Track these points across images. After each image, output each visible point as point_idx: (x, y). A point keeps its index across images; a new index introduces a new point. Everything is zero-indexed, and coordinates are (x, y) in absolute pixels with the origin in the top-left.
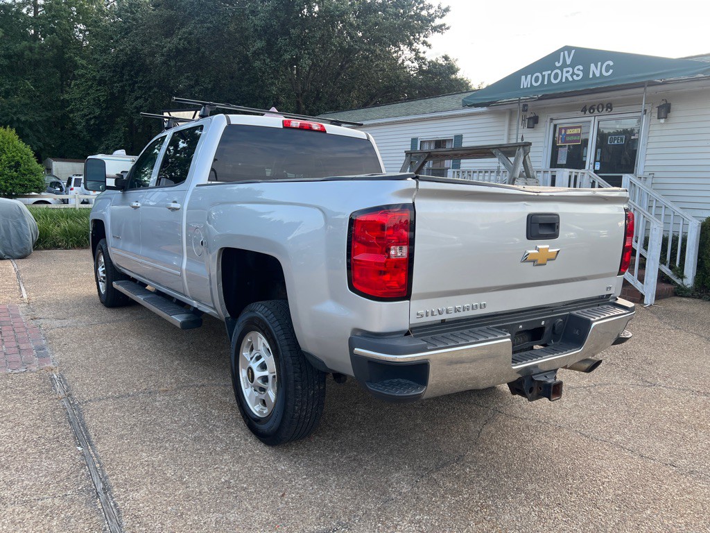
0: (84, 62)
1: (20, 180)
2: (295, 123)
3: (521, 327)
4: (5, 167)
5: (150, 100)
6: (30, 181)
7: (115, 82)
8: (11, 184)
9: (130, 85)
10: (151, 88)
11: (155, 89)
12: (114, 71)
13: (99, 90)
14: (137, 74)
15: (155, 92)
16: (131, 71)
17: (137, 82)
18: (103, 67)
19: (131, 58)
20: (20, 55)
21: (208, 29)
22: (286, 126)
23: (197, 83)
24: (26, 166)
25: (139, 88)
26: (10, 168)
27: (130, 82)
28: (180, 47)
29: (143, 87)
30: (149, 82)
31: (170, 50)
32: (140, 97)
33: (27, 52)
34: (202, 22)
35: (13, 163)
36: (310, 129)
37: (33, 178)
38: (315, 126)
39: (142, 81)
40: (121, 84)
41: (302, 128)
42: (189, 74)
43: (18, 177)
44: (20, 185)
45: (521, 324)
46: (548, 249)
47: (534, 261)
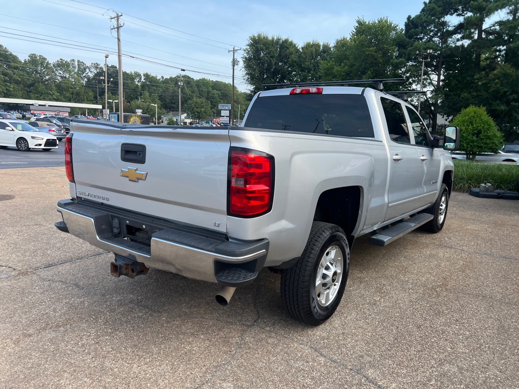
1: (478, 143)
3: (128, 222)
4: (470, 134)
6: (486, 144)
8: (471, 146)
24: (486, 133)
26: (473, 135)
35: (476, 131)
37: (488, 141)
38: (313, 90)
43: (477, 141)
44: (478, 146)
45: (128, 220)
46: (136, 170)
47: (128, 177)
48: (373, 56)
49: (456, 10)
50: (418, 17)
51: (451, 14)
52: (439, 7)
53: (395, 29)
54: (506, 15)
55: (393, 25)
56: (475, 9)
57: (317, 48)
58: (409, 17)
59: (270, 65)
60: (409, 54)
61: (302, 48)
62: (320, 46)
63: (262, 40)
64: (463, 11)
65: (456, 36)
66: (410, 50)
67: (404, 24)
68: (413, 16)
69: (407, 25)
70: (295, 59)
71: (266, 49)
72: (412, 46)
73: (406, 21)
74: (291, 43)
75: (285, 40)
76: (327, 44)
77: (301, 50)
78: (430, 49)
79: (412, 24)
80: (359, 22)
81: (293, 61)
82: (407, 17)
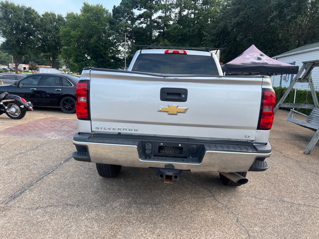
0: (207, 34)
2: (171, 51)
5: (230, 47)
7: (217, 41)
9: (222, 41)
10: (231, 41)
11: (232, 42)
12: (217, 36)
13: (211, 45)
14: (226, 36)
15: (232, 43)
16: (223, 35)
17: (225, 40)
18: (213, 35)
19: (224, 29)
20: (185, 34)
21: (253, 11)
22: (166, 53)
23: (246, 37)
25: (226, 42)
27: (223, 40)
28: (239, 21)
29: (227, 41)
30: (230, 39)
31: (234, 24)
32: (226, 46)
33: (188, 33)
34: (250, 8)
36: (178, 53)
38: (181, 52)
39: (227, 39)
40: (219, 41)
41: (174, 53)
42: (242, 33)
45: (162, 143)
46: (178, 106)
47: (167, 112)
48: (96, 27)
49: (137, 7)
50: (120, 7)
51: (135, 9)
52: (130, 3)
53: (107, 12)
54: (161, 13)
55: (106, 9)
56: (149, 7)
57: (54, 17)
58: (114, 7)
59: (18, 24)
60: (117, 29)
61: (43, 15)
62: (55, 15)
63: (9, 5)
64: (140, 8)
65: (138, 21)
66: (117, 26)
67: (112, 10)
68: (116, 6)
69: (113, 11)
70: (38, 22)
71: (14, 12)
72: (118, 24)
73: (113, 8)
74: (33, 11)
75: (29, 8)
76: (61, 15)
77: (41, 16)
78: (128, 27)
79: (116, 10)
80: (85, 4)
81: (37, 24)
82: (113, 6)
